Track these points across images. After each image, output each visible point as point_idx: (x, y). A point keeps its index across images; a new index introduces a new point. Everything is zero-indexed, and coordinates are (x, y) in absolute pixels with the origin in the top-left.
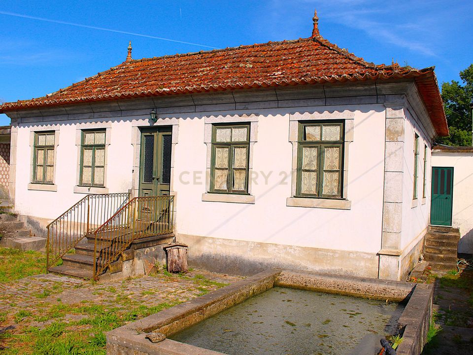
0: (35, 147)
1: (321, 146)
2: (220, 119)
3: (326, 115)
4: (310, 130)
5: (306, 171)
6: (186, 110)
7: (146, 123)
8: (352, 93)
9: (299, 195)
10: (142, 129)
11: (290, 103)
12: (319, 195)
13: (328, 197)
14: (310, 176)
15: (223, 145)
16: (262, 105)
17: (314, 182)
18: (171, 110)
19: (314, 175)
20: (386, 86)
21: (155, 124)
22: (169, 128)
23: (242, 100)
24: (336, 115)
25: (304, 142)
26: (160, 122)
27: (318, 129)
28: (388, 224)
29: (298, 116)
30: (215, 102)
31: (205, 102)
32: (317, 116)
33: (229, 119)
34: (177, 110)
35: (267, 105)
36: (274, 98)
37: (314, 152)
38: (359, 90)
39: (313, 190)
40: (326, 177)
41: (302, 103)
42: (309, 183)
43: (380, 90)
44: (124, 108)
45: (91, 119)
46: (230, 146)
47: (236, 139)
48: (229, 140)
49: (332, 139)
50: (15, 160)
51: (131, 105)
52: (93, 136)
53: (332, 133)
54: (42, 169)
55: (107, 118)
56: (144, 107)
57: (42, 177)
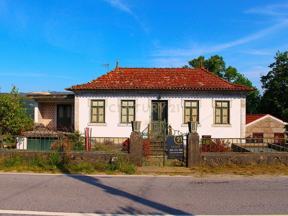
0: (91, 106)
1: (221, 108)
2: (187, 99)
3: (223, 99)
4: (218, 103)
5: (217, 116)
6: (173, 95)
7: (155, 99)
8: (232, 93)
9: (216, 123)
10: (153, 101)
11: (212, 95)
12: (222, 123)
13: (225, 124)
15: (188, 108)
16: (203, 95)
17: (220, 119)
18: (167, 95)
19: (220, 117)
20: (242, 92)
21: (160, 100)
22: (167, 101)
23: (196, 93)
24: (227, 99)
25: (217, 107)
26: (162, 99)
27: (221, 103)
28: (242, 130)
29: (215, 99)
30: (186, 93)
31: (182, 93)
32: (221, 99)
33: (190, 99)
34: (170, 95)
35: (204, 95)
37: (220, 110)
38: (234, 93)
39: (220, 122)
40: (224, 117)
41: (216, 95)
42: (218, 120)
43: (240, 93)
44: (145, 93)
45: (126, 96)
46: (191, 108)
47: (192, 106)
48: (190, 106)
49: (225, 106)
50: (78, 112)
51: (149, 92)
52: (126, 103)
53: (225, 105)
54: (96, 116)
55: (135, 96)
56: (155, 93)
57: (96, 120)
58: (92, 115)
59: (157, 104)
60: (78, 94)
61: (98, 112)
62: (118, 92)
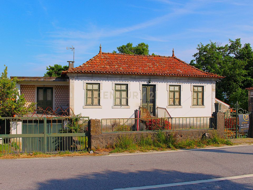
0: (86, 90)
1: (197, 92)
2: (171, 84)
3: (199, 85)
4: (195, 88)
6: (161, 80)
7: (146, 83)
8: (206, 80)
9: (193, 105)
10: (143, 85)
11: (191, 81)
12: (198, 105)
13: (200, 105)
14: (195, 100)
16: (184, 81)
17: (196, 101)
18: (155, 80)
19: (196, 99)
20: (213, 79)
21: (149, 84)
22: (155, 86)
23: (178, 79)
24: (202, 85)
25: (194, 91)
26: (151, 83)
27: (197, 88)
29: (193, 84)
30: (171, 79)
31: (167, 78)
32: (197, 85)
33: (174, 84)
34: (157, 80)
35: (185, 81)
36: (188, 79)
37: (196, 94)
39: (196, 104)
40: (199, 100)
41: (194, 81)
43: (211, 80)
44: (137, 77)
45: (120, 80)
46: (174, 92)
47: (175, 90)
48: (173, 90)
49: (200, 91)
50: (73, 95)
51: (141, 77)
52: (119, 86)
53: (200, 89)
54: (91, 99)
55: (128, 80)
56: (145, 78)
57: (91, 103)
58: (87, 98)
59: (146, 88)
60: (74, 78)
61: (92, 95)
62: (112, 76)
